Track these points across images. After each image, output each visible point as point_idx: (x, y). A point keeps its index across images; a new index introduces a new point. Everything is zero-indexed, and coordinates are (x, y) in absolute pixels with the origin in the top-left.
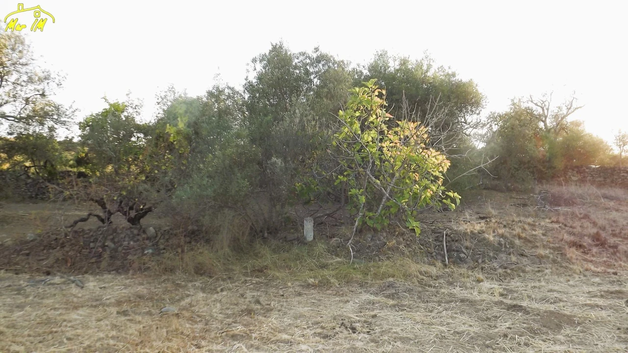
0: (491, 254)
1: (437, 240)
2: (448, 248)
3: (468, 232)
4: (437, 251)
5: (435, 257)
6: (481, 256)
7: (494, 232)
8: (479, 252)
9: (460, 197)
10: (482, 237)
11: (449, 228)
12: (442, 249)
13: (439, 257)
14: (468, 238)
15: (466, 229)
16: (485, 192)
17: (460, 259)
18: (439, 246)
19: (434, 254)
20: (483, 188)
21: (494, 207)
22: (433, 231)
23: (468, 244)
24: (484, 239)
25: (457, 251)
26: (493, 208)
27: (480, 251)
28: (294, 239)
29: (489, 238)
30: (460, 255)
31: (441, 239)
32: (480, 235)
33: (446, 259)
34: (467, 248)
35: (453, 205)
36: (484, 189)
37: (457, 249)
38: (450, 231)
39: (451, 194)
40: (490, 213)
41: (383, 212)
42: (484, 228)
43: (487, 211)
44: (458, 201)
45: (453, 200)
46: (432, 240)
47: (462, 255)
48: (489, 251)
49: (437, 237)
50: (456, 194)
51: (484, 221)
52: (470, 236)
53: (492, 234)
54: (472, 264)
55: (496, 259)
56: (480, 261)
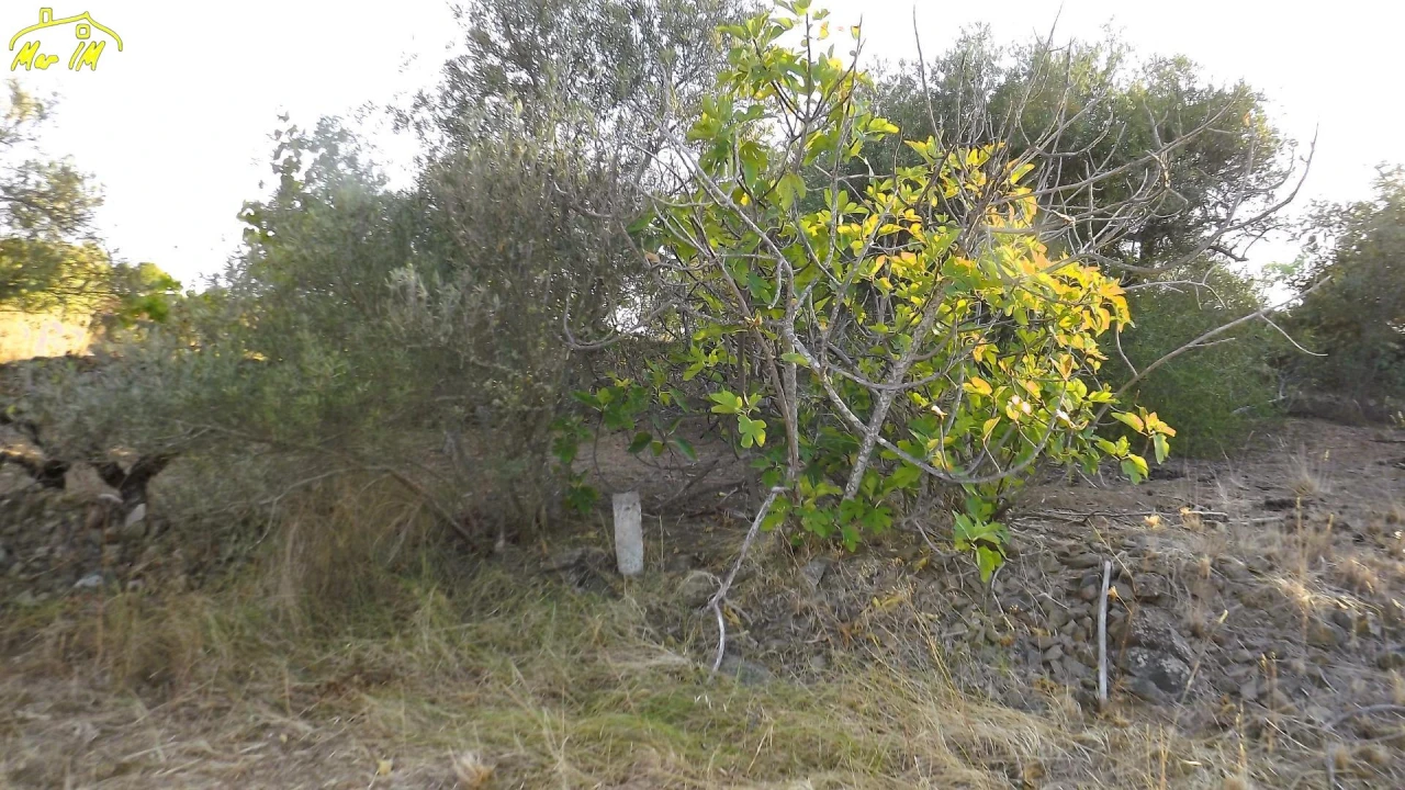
0: (1301, 665)
1: (1078, 595)
2: (1113, 629)
3: (1203, 567)
4: (1067, 640)
5: (1056, 666)
6: (1255, 670)
7: (1314, 563)
8: (1247, 654)
9: (1172, 433)
10: (1265, 586)
11: (1128, 548)
12: (1092, 637)
13: (1075, 666)
14: (1202, 588)
15: (1198, 554)
16: (1291, 423)
17: (1162, 680)
18: (1078, 619)
19: (1057, 651)
20: (1287, 410)
21: (1320, 468)
22: (1064, 558)
23: (1197, 615)
24: (1271, 596)
25: (1152, 646)
26: (1316, 470)
27: (1251, 648)
28: (565, 568)
29: (1289, 593)
30: (1164, 663)
31: (1090, 591)
32: (1253, 579)
33: (1103, 677)
34: (1195, 633)
35: (1141, 461)
36: (1291, 414)
37: (1152, 637)
38: (1133, 561)
39: (1130, 419)
40: (1303, 489)
41: (871, 483)
42: (1274, 549)
43: (1293, 480)
44: (1162, 448)
45: (1141, 443)
46: (1056, 596)
47: (1172, 665)
48: (1290, 647)
49: (1078, 581)
50: (1153, 421)
51: (1279, 516)
52: (1213, 582)
53: (1307, 575)
54: (1209, 705)
55: (1321, 684)
56: (1249, 692)
